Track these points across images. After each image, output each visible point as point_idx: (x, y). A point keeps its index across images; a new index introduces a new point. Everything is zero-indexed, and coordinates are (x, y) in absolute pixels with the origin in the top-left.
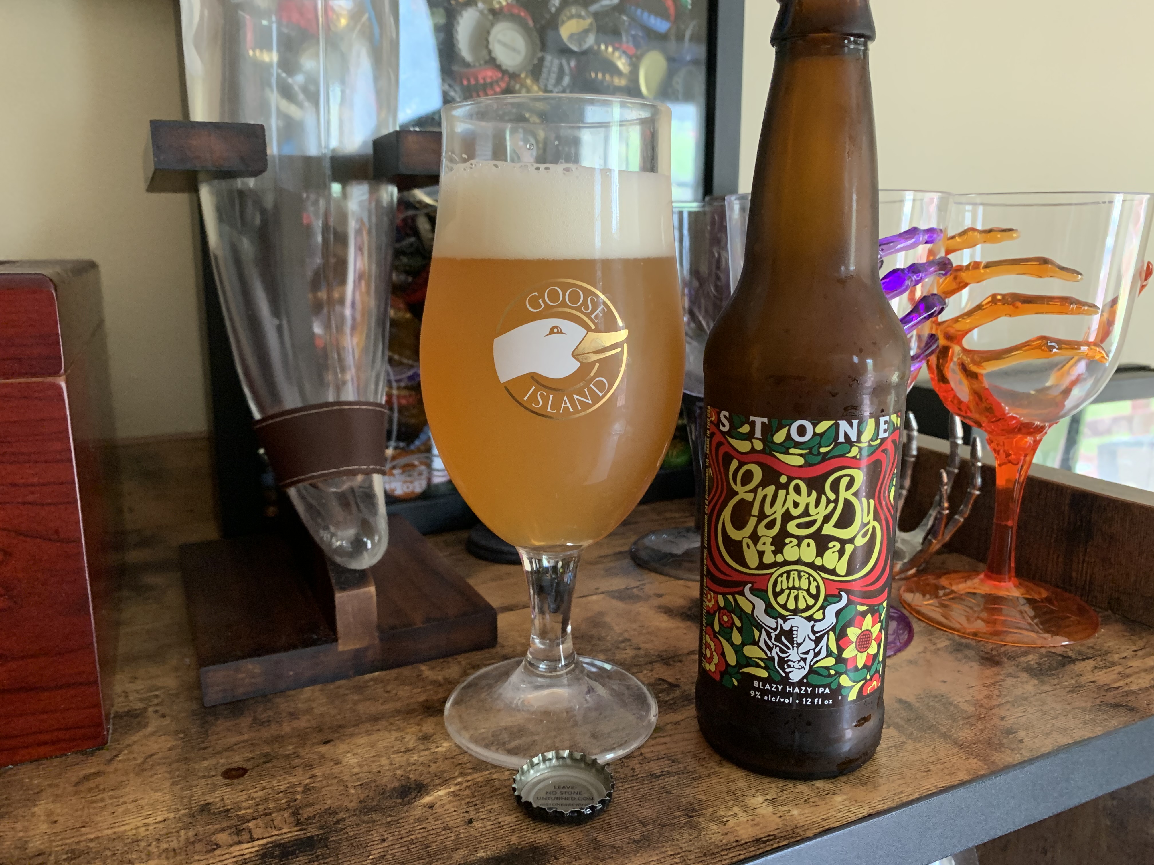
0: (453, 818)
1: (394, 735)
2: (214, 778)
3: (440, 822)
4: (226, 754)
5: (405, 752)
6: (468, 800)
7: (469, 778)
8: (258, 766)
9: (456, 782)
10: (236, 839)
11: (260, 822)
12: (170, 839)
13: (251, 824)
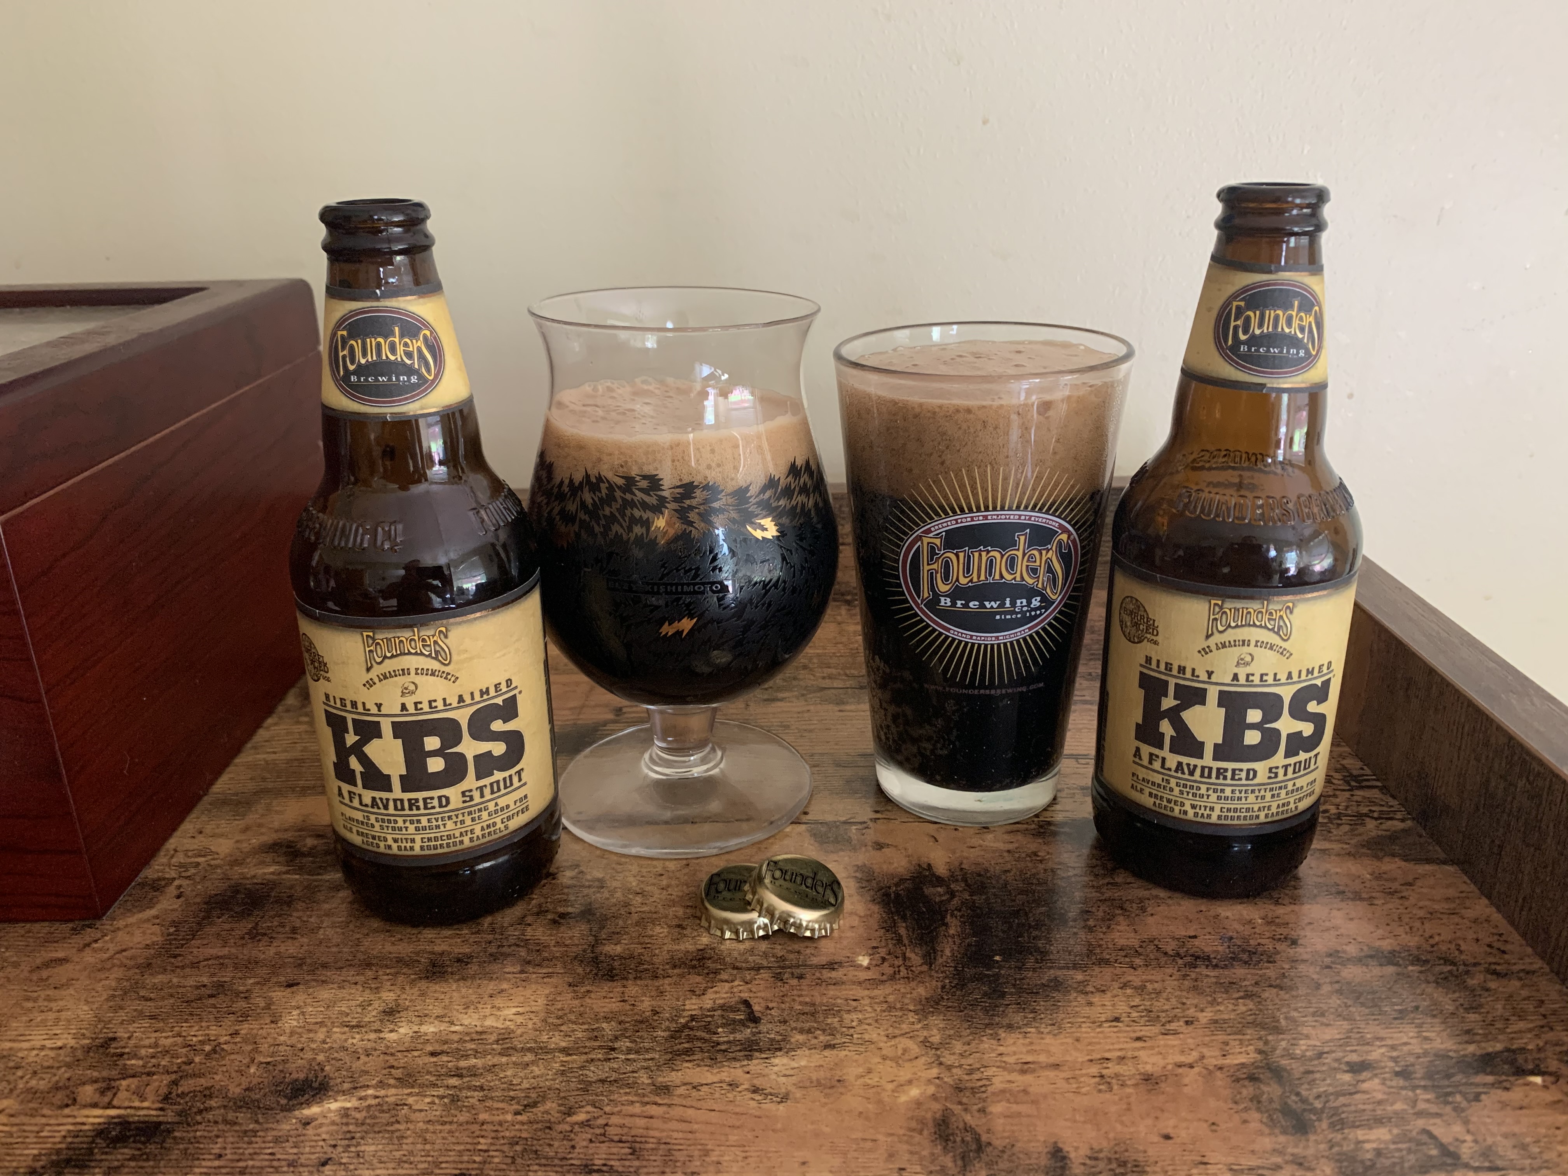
0: (313, 1150)
1: (367, 995)
2: (149, 1003)
3: (295, 1151)
4: (188, 971)
5: (353, 1027)
6: (351, 1128)
7: (382, 1093)
8: (200, 999)
9: (363, 1094)
10: (97, 1098)
11: (133, 1082)
12: (44, 1076)
13: (124, 1083)
